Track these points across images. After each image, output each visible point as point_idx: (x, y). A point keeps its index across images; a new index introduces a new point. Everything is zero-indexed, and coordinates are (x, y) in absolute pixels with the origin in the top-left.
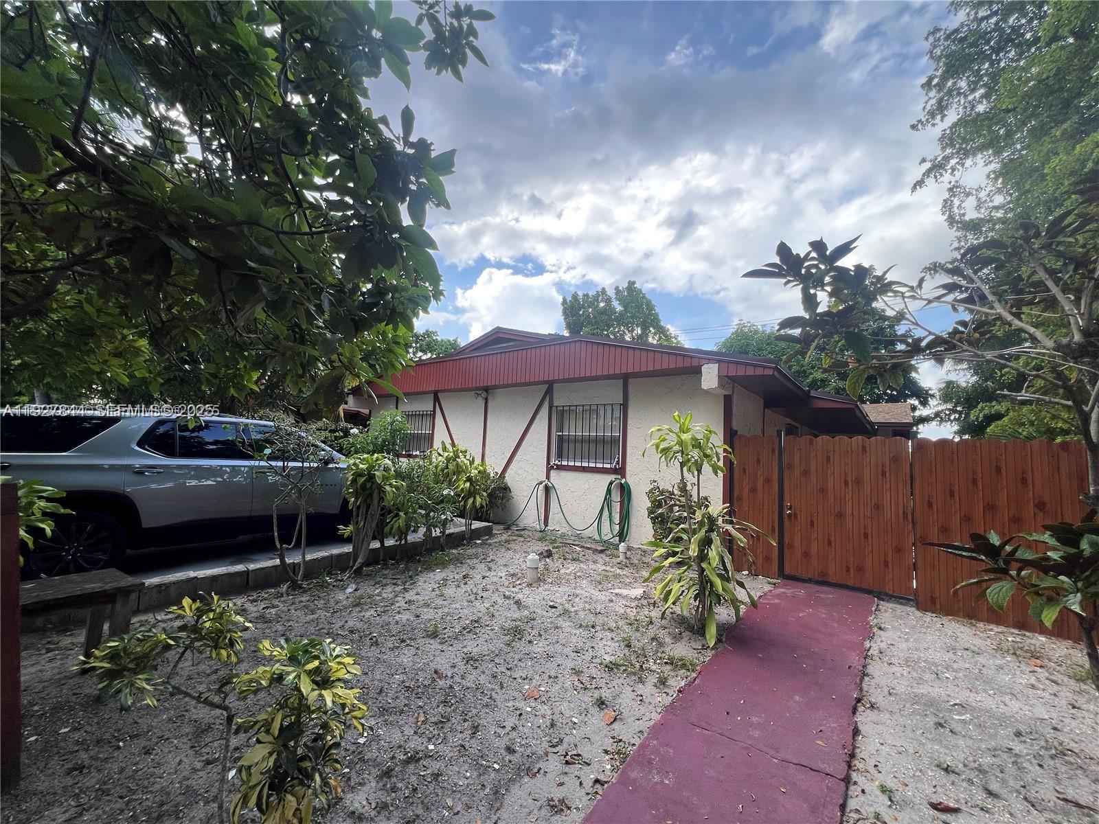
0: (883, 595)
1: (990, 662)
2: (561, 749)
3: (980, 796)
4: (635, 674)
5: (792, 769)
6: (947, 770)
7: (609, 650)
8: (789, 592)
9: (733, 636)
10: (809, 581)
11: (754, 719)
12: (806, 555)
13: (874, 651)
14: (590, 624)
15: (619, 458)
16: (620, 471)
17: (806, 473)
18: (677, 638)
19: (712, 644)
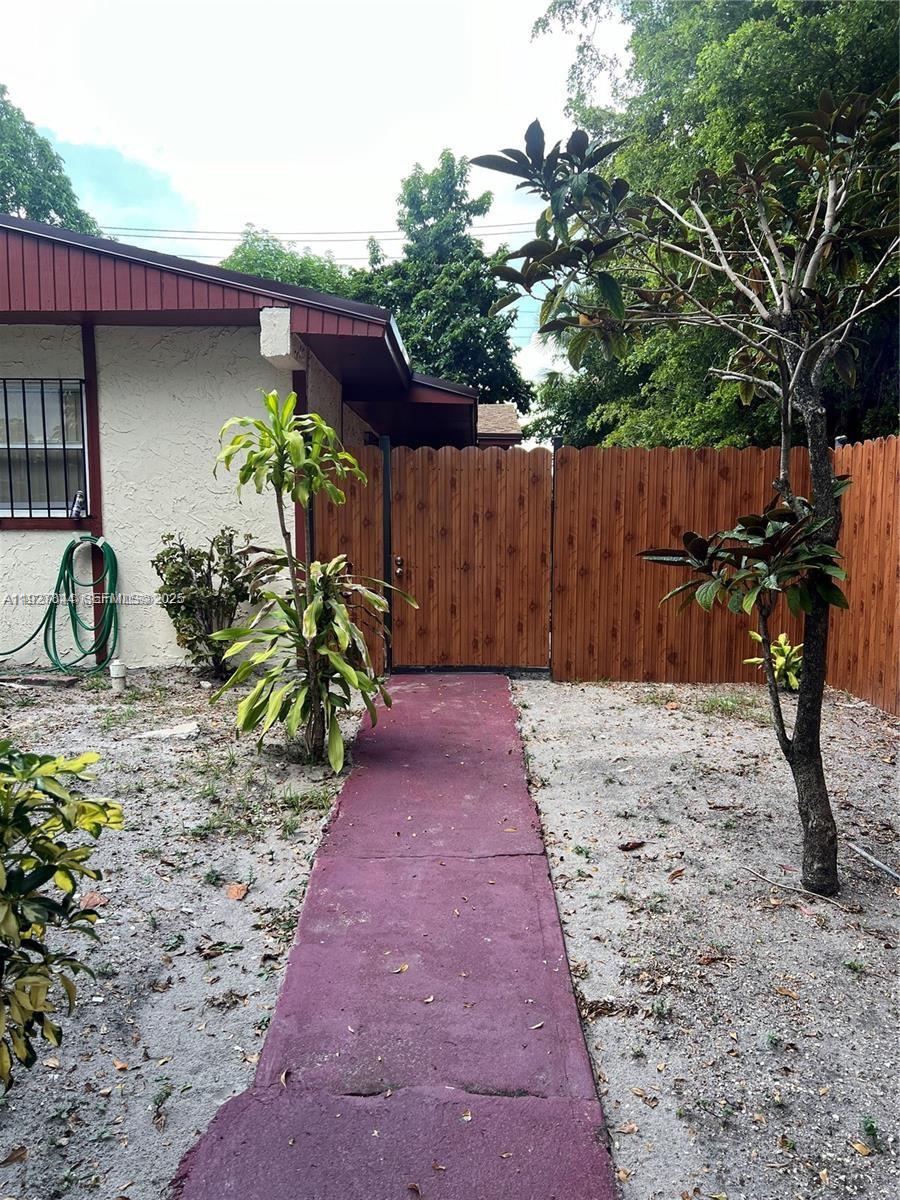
0: (514, 671)
1: (635, 713)
2: (188, 947)
3: (656, 827)
4: (245, 832)
5: (492, 862)
6: (626, 816)
7: (186, 813)
8: (407, 688)
9: (361, 751)
10: (428, 670)
11: (431, 831)
12: (423, 632)
13: (526, 732)
14: (133, 787)
15: (84, 496)
16: (91, 523)
17: (423, 506)
18: (282, 775)
19: (338, 767)
